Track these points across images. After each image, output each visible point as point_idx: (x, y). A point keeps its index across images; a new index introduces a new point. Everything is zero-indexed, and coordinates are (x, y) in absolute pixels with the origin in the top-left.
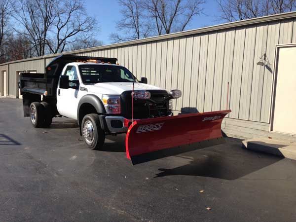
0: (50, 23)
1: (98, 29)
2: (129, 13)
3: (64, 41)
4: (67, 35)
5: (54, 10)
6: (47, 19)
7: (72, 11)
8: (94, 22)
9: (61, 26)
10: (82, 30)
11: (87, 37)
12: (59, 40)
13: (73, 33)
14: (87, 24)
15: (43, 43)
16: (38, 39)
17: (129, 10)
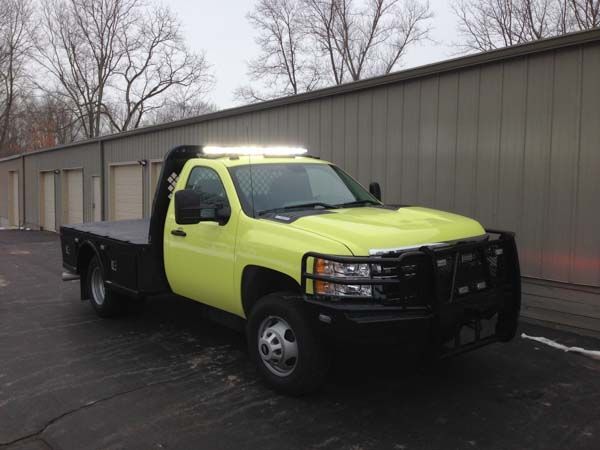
0: (110, 70)
1: (210, 78)
2: (274, 43)
3: (140, 106)
4: (147, 93)
5: (118, 42)
6: (103, 63)
7: (156, 42)
8: (201, 65)
9: (134, 74)
10: (178, 82)
11: (188, 95)
12: (129, 104)
13: (159, 90)
14: (188, 70)
15: (97, 111)
16: (86, 104)
17: (273, 38)
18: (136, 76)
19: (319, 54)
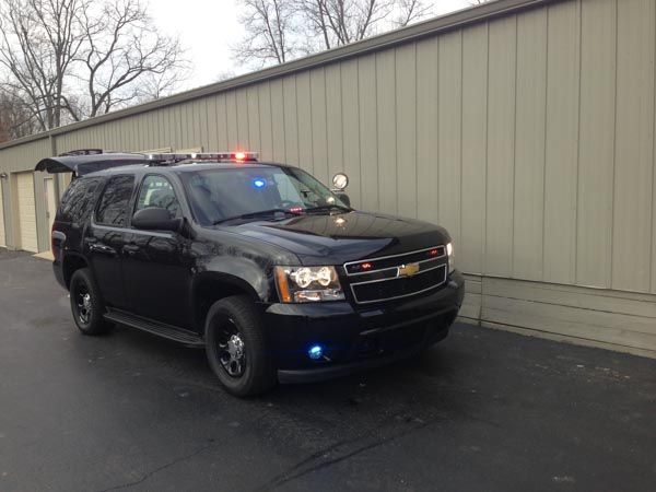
0: (70, 57)
1: (187, 64)
2: (259, 22)
3: (106, 98)
4: (114, 82)
6: (60, 49)
7: (121, 23)
8: (176, 49)
9: (97, 61)
10: (150, 69)
12: (93, 95)
13: (127, 78)
14: (160, 54)
15: (56, 104)
16: (43, 97)
17: (258, 15)
18: (101, 63)
19: (311, 34)
